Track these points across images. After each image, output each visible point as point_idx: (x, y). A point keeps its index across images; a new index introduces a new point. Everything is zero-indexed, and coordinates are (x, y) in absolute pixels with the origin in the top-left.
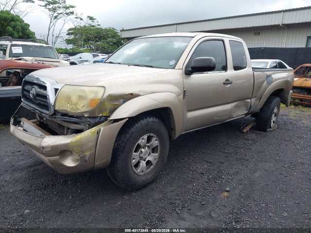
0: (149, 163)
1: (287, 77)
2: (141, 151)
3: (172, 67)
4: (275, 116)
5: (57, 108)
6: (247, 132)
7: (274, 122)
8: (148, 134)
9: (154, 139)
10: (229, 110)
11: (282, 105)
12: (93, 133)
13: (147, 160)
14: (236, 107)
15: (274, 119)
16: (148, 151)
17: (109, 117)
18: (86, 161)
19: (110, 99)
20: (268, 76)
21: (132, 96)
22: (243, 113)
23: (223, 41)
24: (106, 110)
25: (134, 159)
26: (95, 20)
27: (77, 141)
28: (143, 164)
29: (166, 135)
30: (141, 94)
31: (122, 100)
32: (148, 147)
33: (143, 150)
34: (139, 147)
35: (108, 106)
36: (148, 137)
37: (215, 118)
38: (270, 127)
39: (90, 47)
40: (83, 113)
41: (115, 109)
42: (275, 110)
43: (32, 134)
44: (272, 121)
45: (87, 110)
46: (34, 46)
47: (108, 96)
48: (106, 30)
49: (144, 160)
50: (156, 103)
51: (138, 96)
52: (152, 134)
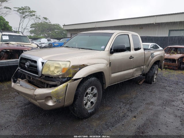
0: (92, 103)
1: (161, 54)
2: (88, 96)
3: (103, 50)
4: (156, 75)
5: (43, 73)
6: (141, 84)
7: (155, 78)
8: (92, 87)
9: (95, 89)
10: (132, 72)
11: (159, 69)
12: (64, 87)
13: (91, 101)
14: (136, 70)
15: (155, 77)
16: (92, 96)
17: (72, 77)
18: (60, 102)
19: (73, 68)
20: (152, 54)
21: (84, 66)
22: (139, 74)
23: (128, 35)
24: (70, 74)
25: (84, 101)
26: (47, 20)
27: (56, 91)
28: (89, 103)
29: (101, 87)
30: (88, 64)
31: (79, 68)
32: (92, 94)
33: (89, 95)
34: (87, 94)
35: (72, 71)
36: (92, 88)
37: (125, 77)
38: (154, 81)
39: (45, 35)
40: (58, 75)
41: (75, 73)
42: (156, 72)
43: (26, 88)
44: (154, 78)
45: (61, 74)
46: (16, 35)
47: (72, 66)
48: (54, 25)
49: (90, 101)
50: (96, 69)
51: (87, 66)
52: (94, 87)
